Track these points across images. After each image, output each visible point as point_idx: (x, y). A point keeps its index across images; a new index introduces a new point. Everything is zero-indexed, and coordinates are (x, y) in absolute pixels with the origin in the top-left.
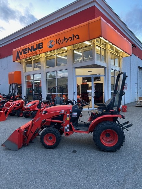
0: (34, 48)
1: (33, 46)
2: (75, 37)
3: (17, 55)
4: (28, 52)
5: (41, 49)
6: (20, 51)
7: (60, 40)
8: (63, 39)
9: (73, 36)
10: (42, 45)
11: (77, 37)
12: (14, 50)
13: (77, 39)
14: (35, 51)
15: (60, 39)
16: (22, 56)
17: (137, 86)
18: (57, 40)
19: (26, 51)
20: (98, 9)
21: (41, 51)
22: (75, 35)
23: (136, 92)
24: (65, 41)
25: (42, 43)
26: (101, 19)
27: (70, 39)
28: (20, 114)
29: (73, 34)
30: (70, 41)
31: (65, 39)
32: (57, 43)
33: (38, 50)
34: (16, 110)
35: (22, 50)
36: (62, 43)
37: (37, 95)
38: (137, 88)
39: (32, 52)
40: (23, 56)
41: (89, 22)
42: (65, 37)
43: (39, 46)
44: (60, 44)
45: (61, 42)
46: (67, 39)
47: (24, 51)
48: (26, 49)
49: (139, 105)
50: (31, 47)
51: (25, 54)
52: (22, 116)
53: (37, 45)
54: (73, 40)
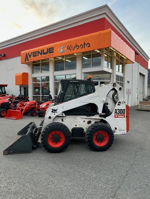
0: (44, 52)
1: (43, 50)
2: (86, 45)
3: (26, 57)
4: (38, 55)
5: (52, 54)
6: (29, 54)
7: (71, 47)
8: (74, 46)
9: (85, 44)
10: (53, 50)
11: (88, 45)
12: (22, 52)
13: (88, 47)
14: (45, 55)
15: (71, 45)
16: (31, 58)
17: (137, 91)
18: (68, 46)
19: (36, 54)
20: (107, 21)
21: (51, 56)
22: (86, 43)
23: (137, 97)
24: (76, 48)
25: (53, 48)
26: (111, 31)
27: (81, 46)
28: (34, 114)
29: (84, 42)
30: (81, 48)
31: (76, 46)
32: (68, 49)
33: (48, 54)
34: (29, 110)
35: (32, 53)
36: (73, 50)
37: (47, 97)
38: (137, 93)
39: (42, 56)
40: (33, 59)
41: (100, 33)
42: (76, 44)
43: (50, 50)
44: (71, 50)
45: (72, 48)
46: (78, 46)
47: (33, 54)
48: (36, 52)
49: (139, 109)
50: (41, 50)
51: (35, 57)
52: (35, 116)
53: (47, 49)
54: (84, 48)
